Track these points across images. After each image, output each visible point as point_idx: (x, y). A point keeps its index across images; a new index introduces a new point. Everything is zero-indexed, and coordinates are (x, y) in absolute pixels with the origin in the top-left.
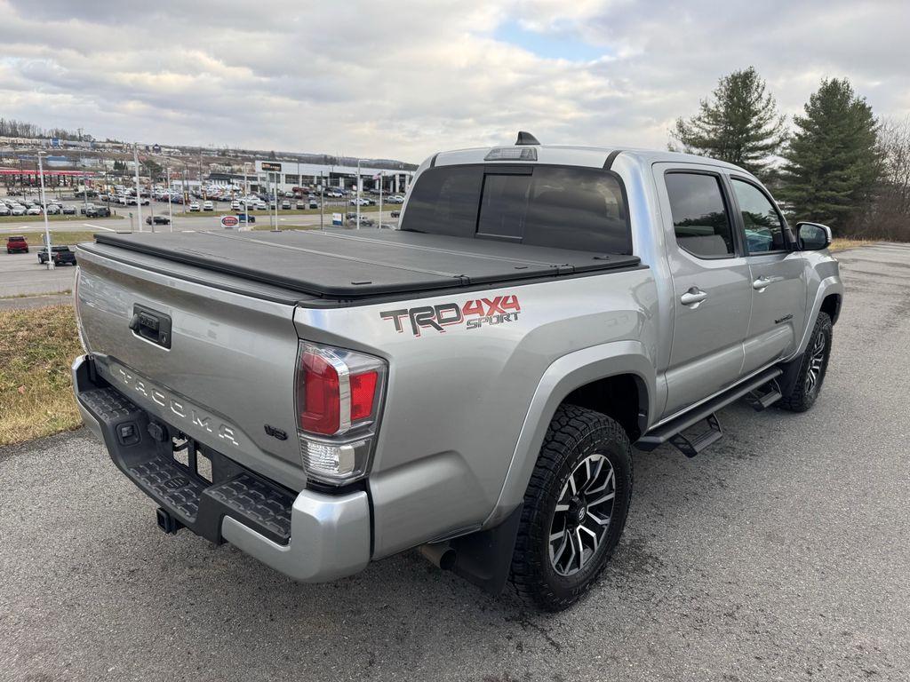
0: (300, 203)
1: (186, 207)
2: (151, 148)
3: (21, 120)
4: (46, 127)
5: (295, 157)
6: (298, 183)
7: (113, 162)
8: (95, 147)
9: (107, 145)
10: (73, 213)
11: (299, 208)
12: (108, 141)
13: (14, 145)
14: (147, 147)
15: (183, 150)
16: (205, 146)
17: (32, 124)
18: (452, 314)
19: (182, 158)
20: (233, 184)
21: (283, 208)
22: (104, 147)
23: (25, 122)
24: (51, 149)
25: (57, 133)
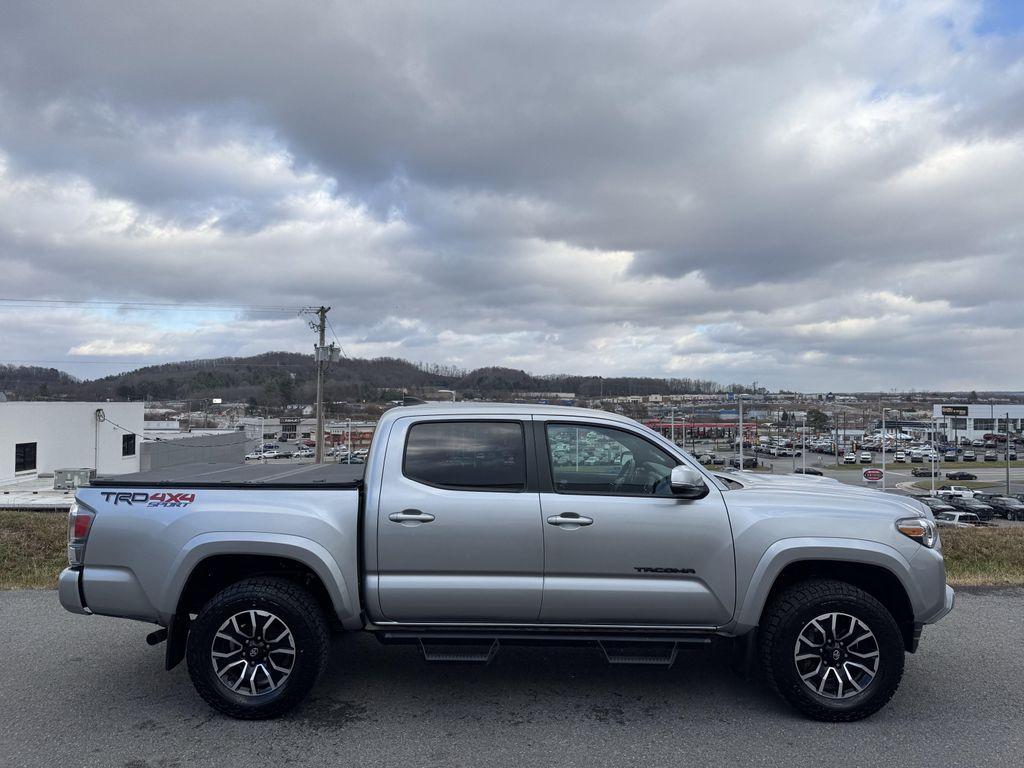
0: (989, 453)
1: (840, 459)
2: (824, 397)
3: (704, 379)
4: (724, 383)
5: (1006, 397)
6: (992, 428)
7: (781, 413)
8: (766, 399)
9: (779, 397)
10: (722, 463)
11: (988, 459)
12: (782, 392)
13: (695, 401)
14: (820, 396)
15: (860, 397)
16: (887, 391)
17: (713, 381)
18: (143, 498)
19: (858, 406)
20: (906, 433)
21: (965, 460)
22: (776, 399)
23: (707, 380)
24: (726, 403)
25: (734, 388)
